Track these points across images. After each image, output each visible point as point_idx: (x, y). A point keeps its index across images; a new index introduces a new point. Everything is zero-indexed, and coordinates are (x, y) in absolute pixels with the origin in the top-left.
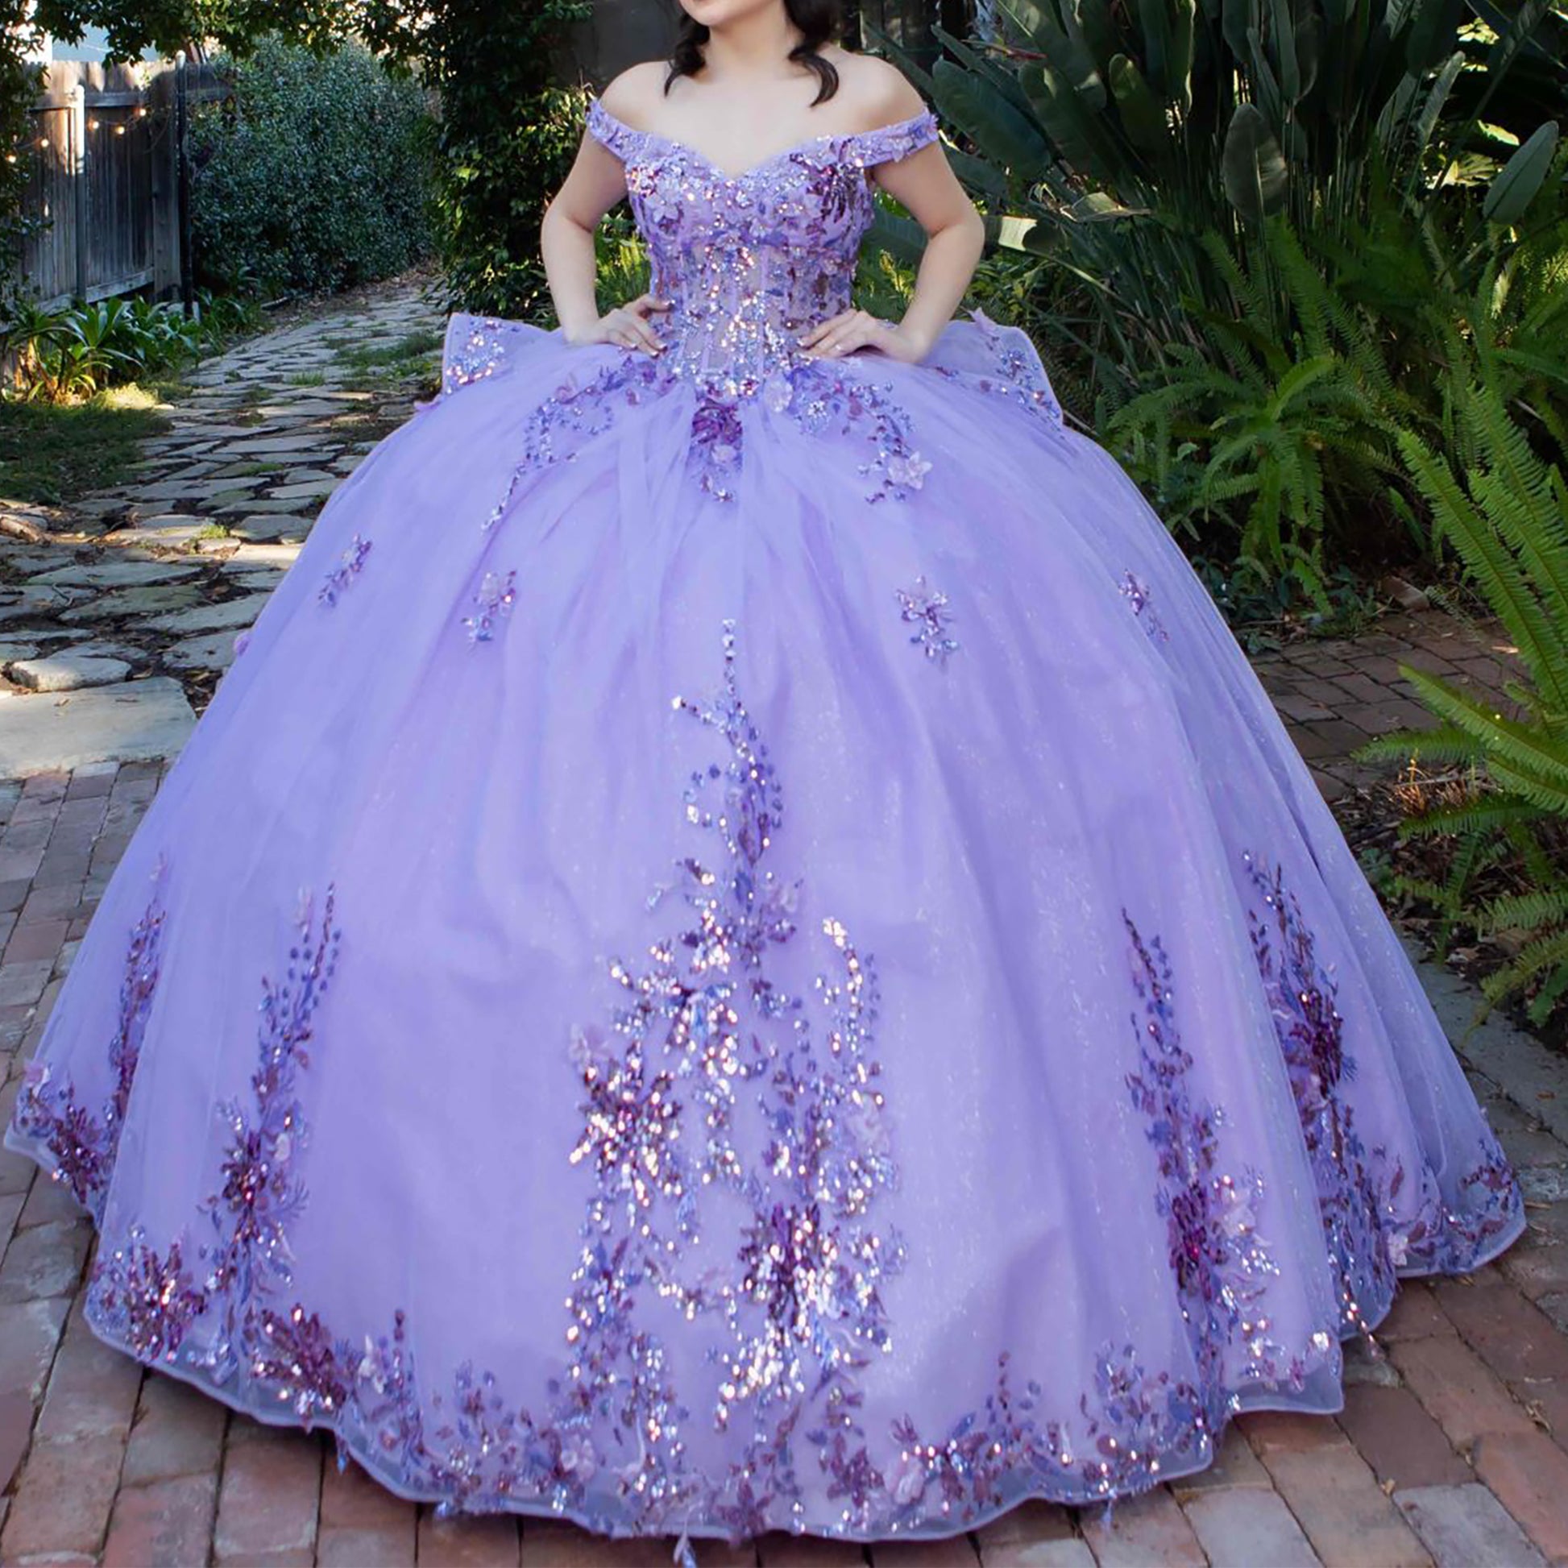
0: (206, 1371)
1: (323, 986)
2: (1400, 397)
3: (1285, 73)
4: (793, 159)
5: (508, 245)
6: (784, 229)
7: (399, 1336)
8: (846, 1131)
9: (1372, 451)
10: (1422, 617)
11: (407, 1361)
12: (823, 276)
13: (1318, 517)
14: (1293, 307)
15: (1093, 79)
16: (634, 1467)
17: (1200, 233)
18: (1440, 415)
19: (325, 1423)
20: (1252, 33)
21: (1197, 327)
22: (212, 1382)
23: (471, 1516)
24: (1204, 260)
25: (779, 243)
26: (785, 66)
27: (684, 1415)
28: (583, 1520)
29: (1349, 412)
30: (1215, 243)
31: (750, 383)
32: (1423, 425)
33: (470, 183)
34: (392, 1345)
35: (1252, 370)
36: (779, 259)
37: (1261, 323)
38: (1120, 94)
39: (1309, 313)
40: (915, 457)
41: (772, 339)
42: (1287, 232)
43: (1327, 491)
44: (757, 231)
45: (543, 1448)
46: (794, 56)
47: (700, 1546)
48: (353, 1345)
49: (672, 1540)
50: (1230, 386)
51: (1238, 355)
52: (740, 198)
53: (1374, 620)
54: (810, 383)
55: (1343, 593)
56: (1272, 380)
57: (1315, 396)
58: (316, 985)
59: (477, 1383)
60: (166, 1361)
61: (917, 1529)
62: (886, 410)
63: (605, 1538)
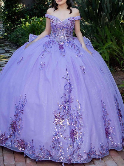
0: (9, 146)
1: (25, 105)
2: (118, 47)
3: (108, 10)
4: (68, 19)
5: (11, 22)
6: (67, 27)
7: (32, 142)
8: (79, 121)
9: (115, 53)
10: (120, 72)
11: (33, 145)
12: (71, 32)
13: (109, 60)
14: (106, 36)
15: (87, 9)
16: (59, 155)
17: (97, 27)
18: (122, 49)
19: (23, 152)
20: (105, 5)
21: (95, 38)
22: (9, 147)
23: (40, 161)
24: (97, 30)
25: (67, 28)
26: (66, 9)
27: (64, 150)
28: (53, 160)
29: (113, 49)
30: (98, 28)
31: (63, 43)
32: (121, 50)
33: (7, 14)
34: (32, 143)
35: (102, 43)
36: (66, 30)
37: (103, 38)
38: (89, 11)
39: (108, 37)
40: (81, 53)
41: (65, 38)
42: (107, 28)
43: (110, 57)
44: (65, 27)
45: (48, 153)
46: (67, 8)
47: (65, 163)
48: (27, 143)
49: (62, 163)
50: (99, 45)
51: (100, 41)
52: (63, 23)
53: (114, 72)
54: (70, 43)
55: (111, 69)
56: (104, 44)
57: (109, 46)
58: (24, 105)
59: (42, 147)
60: (4, 145)
61: (86, 162)
62: (78, 47)
63: (55, 162)
